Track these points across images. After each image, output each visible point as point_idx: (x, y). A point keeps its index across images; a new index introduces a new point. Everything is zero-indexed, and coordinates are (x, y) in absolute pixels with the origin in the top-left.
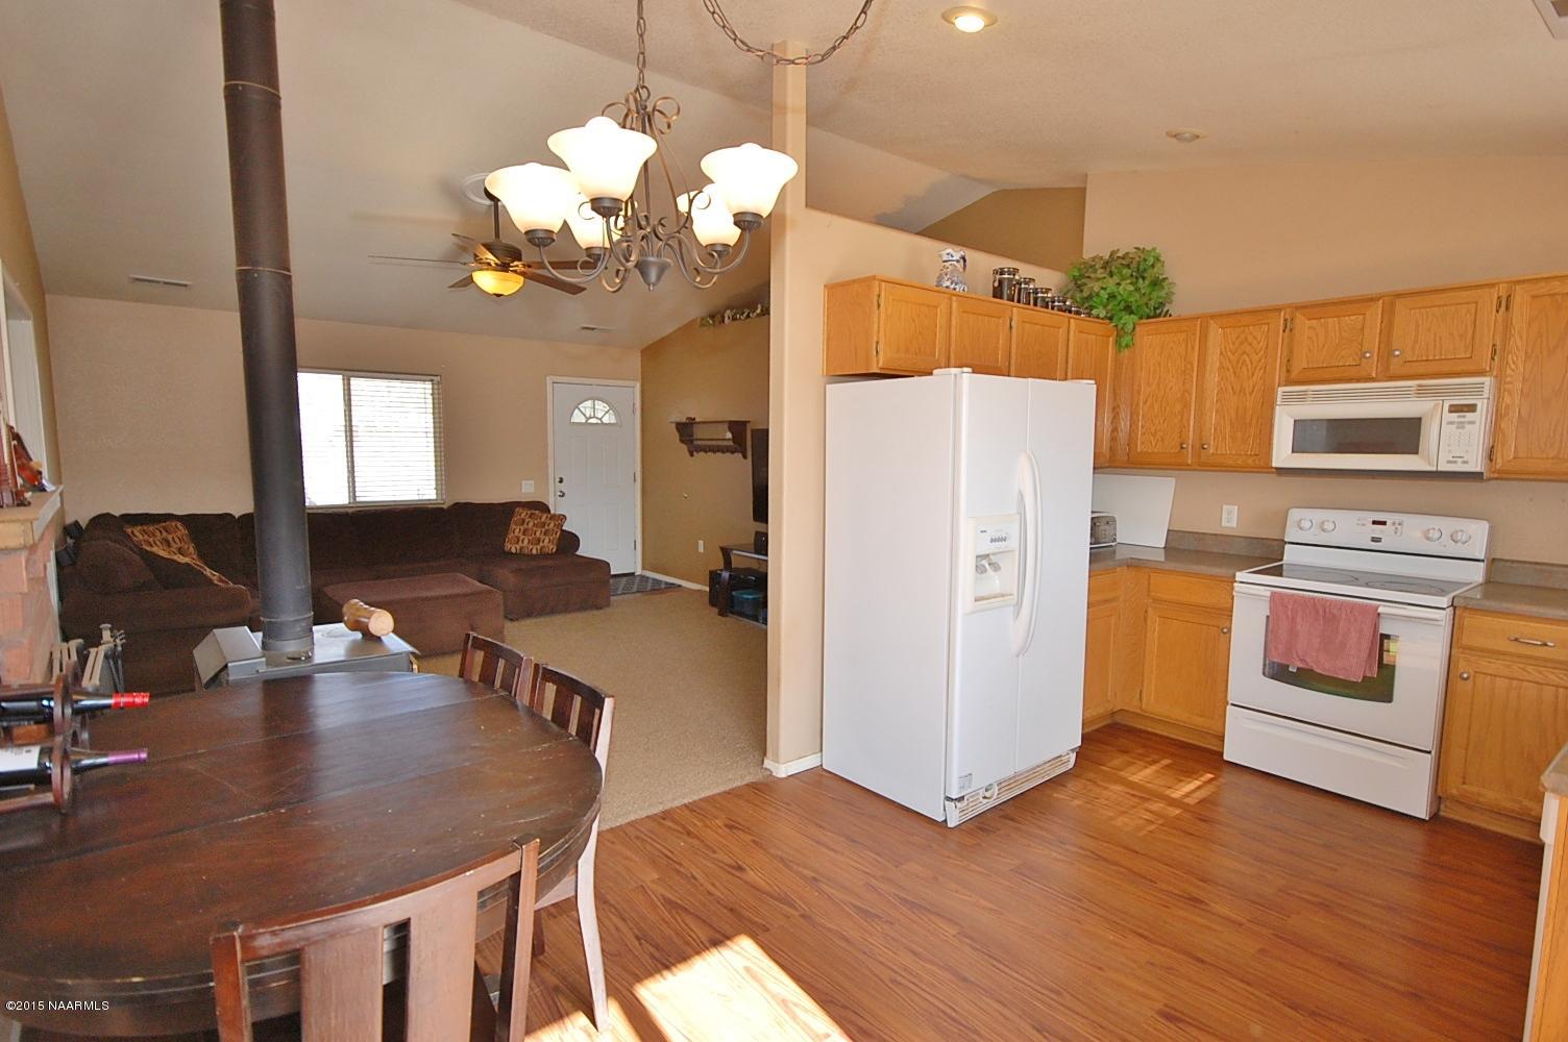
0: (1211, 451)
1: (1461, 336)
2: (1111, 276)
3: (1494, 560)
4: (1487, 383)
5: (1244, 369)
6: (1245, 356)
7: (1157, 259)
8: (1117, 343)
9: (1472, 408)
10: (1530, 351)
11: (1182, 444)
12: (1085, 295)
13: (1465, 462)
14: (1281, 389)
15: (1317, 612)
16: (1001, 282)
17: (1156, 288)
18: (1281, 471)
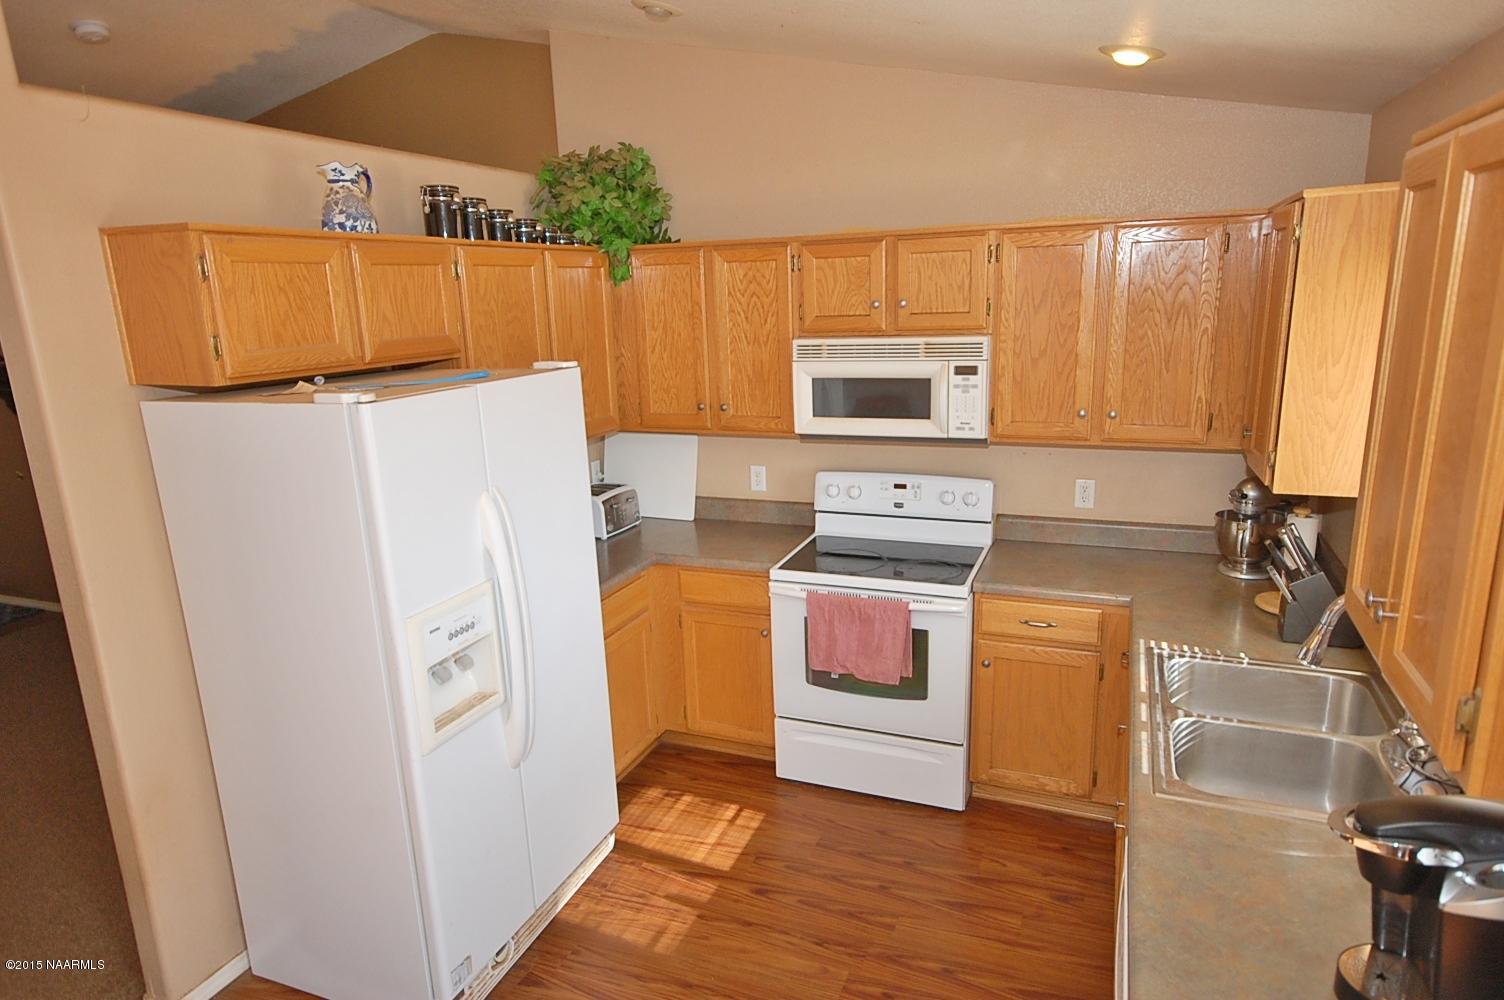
0: (731, 412)
1: (959, 287)
2: (593, 185)
3: (998, 515)
4: (985, 344)
5: (756, 313)
6: (755, 298)
7: (646, 163)
8: (611, 275)
9: (973, 371)
10: (1019, 308)
11: (699, 405)
12: (564, 209)
13: (971, 429)
14: (796, 343)
15: (853, 613)
16: (434, 207)
17: (650, 201)
18: (804, 437)
